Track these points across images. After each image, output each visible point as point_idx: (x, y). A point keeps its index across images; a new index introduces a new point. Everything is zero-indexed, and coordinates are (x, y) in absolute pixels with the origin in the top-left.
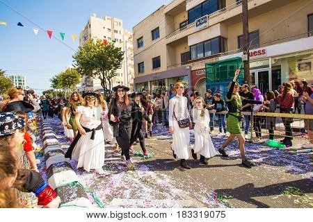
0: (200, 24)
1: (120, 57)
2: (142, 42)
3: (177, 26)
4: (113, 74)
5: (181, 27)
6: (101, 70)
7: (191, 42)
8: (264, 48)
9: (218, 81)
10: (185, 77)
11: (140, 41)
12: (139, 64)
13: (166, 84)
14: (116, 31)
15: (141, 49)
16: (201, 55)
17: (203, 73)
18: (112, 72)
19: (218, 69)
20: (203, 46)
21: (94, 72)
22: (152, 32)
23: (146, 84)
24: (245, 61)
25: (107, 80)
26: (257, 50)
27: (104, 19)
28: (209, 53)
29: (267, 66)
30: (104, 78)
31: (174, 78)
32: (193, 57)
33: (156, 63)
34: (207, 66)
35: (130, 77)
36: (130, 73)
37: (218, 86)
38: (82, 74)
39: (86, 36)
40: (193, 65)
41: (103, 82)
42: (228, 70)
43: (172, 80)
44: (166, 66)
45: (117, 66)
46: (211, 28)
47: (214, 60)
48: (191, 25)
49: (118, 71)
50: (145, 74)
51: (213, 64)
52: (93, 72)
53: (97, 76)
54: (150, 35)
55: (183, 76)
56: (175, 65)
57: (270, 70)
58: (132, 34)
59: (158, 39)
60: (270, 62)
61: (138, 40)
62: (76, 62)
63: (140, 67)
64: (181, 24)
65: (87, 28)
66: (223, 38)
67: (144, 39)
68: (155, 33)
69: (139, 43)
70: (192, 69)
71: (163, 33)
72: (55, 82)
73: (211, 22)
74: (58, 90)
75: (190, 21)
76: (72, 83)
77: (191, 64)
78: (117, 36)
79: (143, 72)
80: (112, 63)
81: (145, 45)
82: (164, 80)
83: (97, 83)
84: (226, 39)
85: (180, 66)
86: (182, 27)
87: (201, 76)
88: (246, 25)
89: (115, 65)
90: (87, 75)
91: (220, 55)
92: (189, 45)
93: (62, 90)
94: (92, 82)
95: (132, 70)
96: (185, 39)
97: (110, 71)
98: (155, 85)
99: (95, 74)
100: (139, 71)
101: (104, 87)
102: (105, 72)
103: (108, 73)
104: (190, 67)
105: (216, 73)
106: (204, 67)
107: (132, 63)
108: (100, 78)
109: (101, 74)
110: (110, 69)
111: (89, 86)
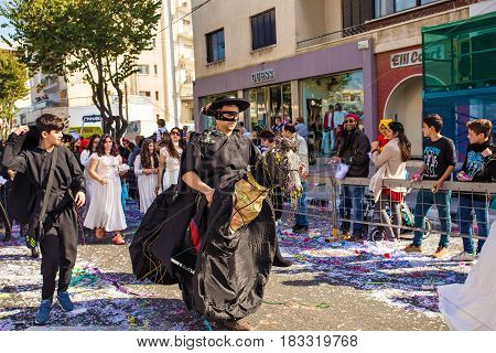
1: (149, 14)
4: (129, 69)
6: (93, 55)
9: (464, 86)
10: (354, 76)
12: (209, 36)
13: (294, 98)
16: (406, 2)
17: (413, 60)
18: (127, 62)
19: (465, 46)
21: (71, 59)
25: (111, 87)
30: (101, 79)
31: (318, 79)
32: (382, 9)
34: (429, 38)
35: (181, 75)
36: (182, 66)
37: (465, 101)
38: (33, 67)
40: (381, 35)
41: (99, 93)
43: (314, 84)
44: (293, 41)
45: (140, 41)
47: (452, 17)
49: (144, 58)
50: (227, 67)
51: (450, 31)
52: (68, 62)
53: (79, 75)
55: (348, 72)
56: (324, 36)
62: (12, 30)
63: (212, 44)
70: (379, 49)
76: (2, 95)
77: (374, 33)
79: (222, 59)
80: (127, 32)
82: (287, 85)
83: (78, 92)
85: (337, 39)
87: (406, 71)
89: (135, 39)
90: (46, 69)
94: (65, 92)
95: (187, 54)
97: (120, 59)
98: (260, 100)
99: (73, 67)
100: (210, 59)
101: (102, 108)
102: (104, 60)
103: (115, 64)
104: (372, 42)
105: (456, 61)
106: (418, 40)
107: (188, 31)
108: (89, 78)
109: (93, 68)
110: (119, 51)
111: (56, 105)
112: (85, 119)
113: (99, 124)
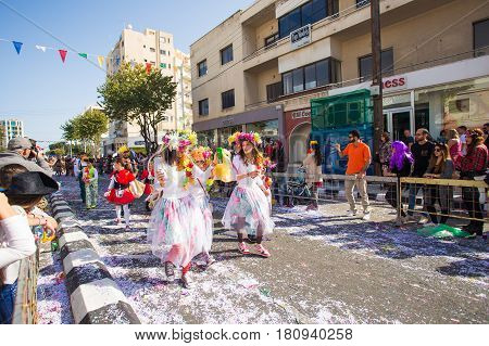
0: (299, 39)
1: (171, 92)
2: (205, 69)
3: (261, 43)
4: (160, 118)
5: (266, 45)
6: (141, 111)
7: (283, 67)
8: (402, 76)
9: (330, 128)
10: (274, 122)
11: (202, 67)
12: (200, 102)
14: (163, 52)
15: (204, 79)
16: (299, 88)
17: (303, 115)
18: (159, 114)
19: (330, 109)
20: (303, 73)
21: (131, 113)
22: (222, 51)
23: (210, 133)
24: (375, 96)
25: (151, 129)
26: (391, 79)
27: (145, 33)
28: (312, 85)
29: (408, 104)
30: (145, 122)
31: (255, 124)
32: (287, 90)
33: (228, 100)
34: (314, 105)
38: (112, 118)
39: (117, 59)
40: (287, 103)
41: (144, 131)
42: (348, 109)
44: (243, 105)
45: (166, 105)
46: (316, 46)
47: (320, 95)
48: (283, 40)
49: (167, 113)
50: (210, 117)
51: (324, 102)
53: (136, 120)
54: (218, 57)
56: (259, 103)
57: (412, 110)
58: (189, 56)
59: (230, 64)
60: (412, 98)
61: (199, 64)
62: (103, 99)
63: (202, 106)
64: (266, 39)
65: (118, 47)
66: (335, 60)
67: (208, 64)
68: (225, 53)
69: (201, 69)
70: (286, 110)
71: (238, 53)
72: (69, 130)
73: (315, 35)
74: (73, 142)
75: (281, 34)
76: (95, 132)
77: (283, 102)
78: (164, 59)
79: (207, 113)
80: (159, 100)
81: (210, 72)
83: (133, 130)
84: (340, 62)
85: (265, 105)
86: (268, 44)
87: (300, 120)
88: (376, 39)
89: (163, 103)
90: (119, 118)
91: (330, 88)
92: (281, 70)
93: (78, 143)
94: (126, 130)
95: (189, 112)
96: (274, 63)
97: (156, 113)
99: (132, 117)
100: (200, 113)
101: (145, 137)
102: (147, 114)
103: (153, 116)
104: (283, 106)
105: (326, 116)
106: (308, 105)
107: (190, 101)
108: (139, 123)
109: (142, 118)
110: (155, 109)
111: (121, 136)
112: (136, 143)
113: (143, 146)
